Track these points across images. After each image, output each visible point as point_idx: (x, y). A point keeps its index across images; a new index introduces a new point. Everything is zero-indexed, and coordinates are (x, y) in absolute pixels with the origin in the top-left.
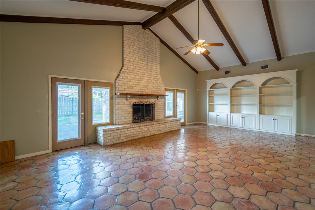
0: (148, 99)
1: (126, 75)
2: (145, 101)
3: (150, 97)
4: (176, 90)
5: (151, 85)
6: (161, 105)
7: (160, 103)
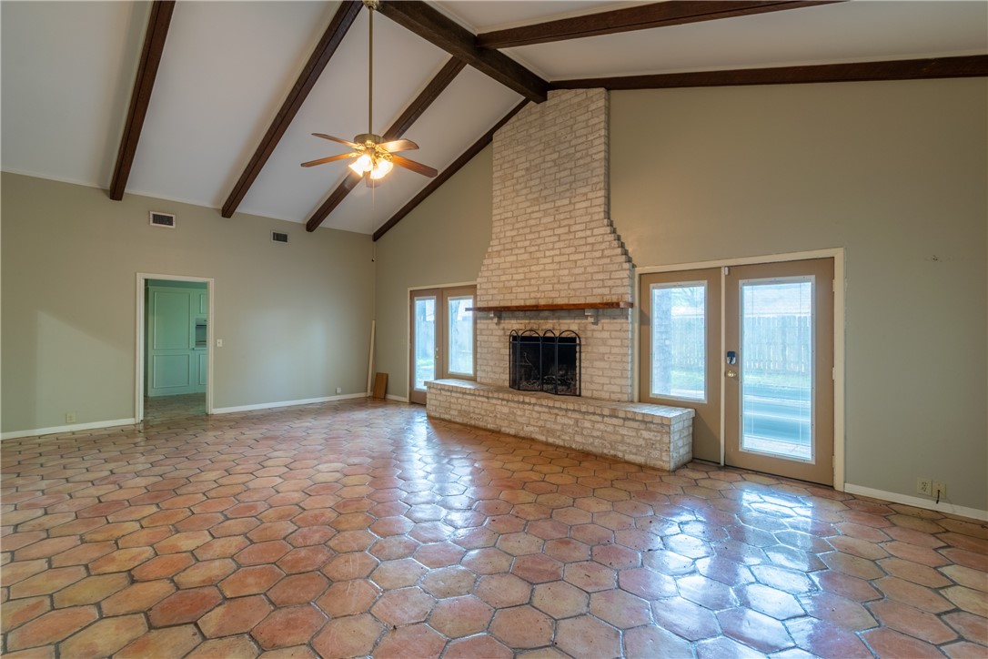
0: (555, 321)
1: (496, 260)
2: (544, 327)
3: (563, 313)
4: (724, 272)
5: (566, 272)
6: (611, 342)
7: (606, 335)
